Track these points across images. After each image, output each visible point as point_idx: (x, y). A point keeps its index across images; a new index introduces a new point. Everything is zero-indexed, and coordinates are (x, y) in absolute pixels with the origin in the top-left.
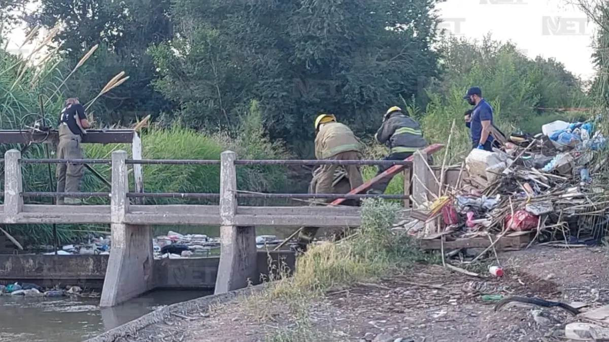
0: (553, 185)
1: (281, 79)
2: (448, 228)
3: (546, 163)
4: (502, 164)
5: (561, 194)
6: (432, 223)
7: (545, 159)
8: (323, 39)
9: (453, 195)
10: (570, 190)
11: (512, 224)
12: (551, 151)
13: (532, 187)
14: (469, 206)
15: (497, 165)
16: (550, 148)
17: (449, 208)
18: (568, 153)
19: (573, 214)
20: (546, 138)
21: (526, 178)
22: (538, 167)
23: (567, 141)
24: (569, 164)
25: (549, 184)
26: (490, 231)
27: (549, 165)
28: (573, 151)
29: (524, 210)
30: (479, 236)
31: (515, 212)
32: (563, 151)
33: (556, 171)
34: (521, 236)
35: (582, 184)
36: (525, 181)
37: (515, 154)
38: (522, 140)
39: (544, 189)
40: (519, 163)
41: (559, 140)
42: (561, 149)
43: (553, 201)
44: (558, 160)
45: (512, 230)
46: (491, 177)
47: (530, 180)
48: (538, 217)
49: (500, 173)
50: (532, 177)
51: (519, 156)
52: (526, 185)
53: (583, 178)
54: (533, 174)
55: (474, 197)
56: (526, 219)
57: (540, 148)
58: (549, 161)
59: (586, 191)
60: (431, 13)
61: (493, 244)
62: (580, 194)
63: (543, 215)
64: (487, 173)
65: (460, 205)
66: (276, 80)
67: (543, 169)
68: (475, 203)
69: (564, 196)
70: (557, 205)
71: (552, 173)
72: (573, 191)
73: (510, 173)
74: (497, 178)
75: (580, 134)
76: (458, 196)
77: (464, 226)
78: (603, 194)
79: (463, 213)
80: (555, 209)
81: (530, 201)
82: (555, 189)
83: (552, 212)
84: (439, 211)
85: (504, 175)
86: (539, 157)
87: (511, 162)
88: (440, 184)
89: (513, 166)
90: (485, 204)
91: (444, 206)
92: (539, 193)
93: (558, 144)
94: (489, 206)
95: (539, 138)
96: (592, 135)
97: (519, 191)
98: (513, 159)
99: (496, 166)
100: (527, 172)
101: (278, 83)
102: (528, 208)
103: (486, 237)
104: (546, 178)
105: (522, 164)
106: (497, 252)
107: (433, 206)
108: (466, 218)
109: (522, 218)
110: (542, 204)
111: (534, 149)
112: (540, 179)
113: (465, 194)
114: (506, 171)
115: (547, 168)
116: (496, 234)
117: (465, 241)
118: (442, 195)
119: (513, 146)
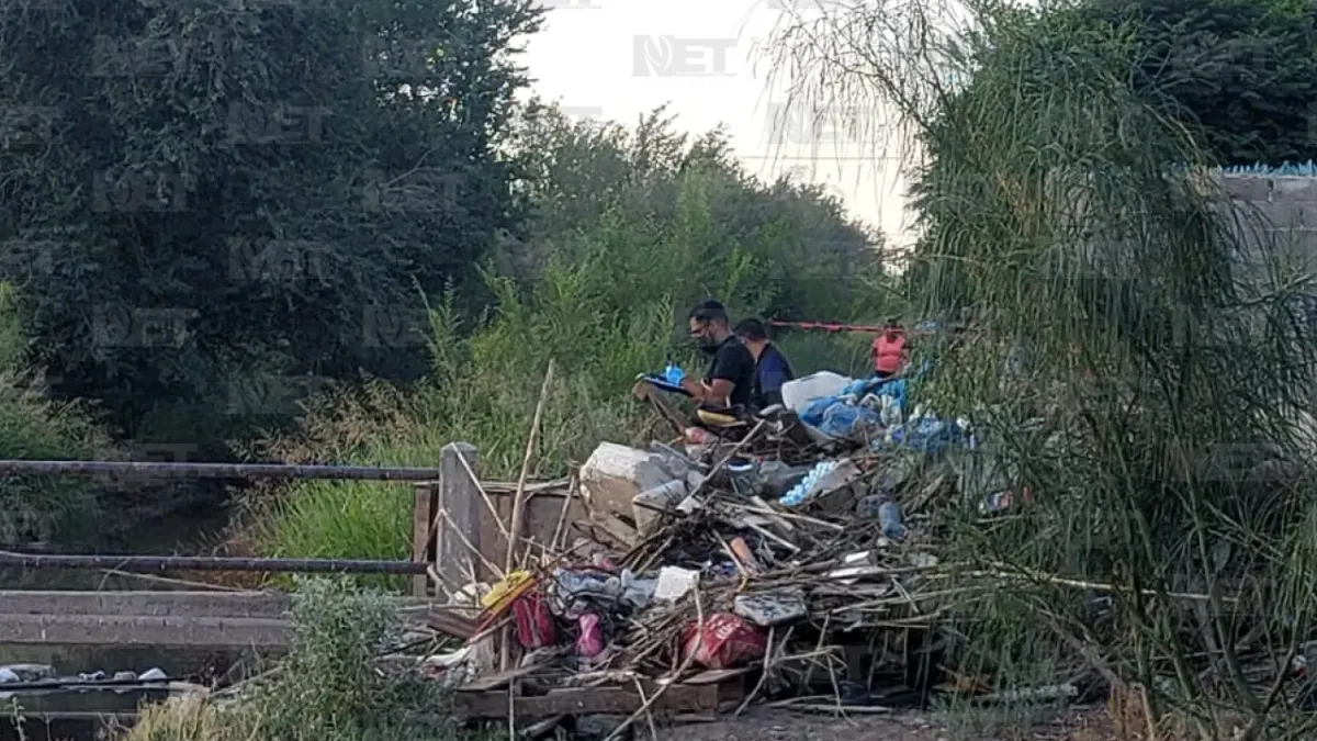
0: (808, 546)
1: (84, 226)
2: (528, 658)
3: (790, 485)
4: (675, 485)
5: (829, 569)
6: (487, 644)
7: (788, 473)
8: (206, 120)
9: (544, 570)
10: (850, 558)
11: (698, 649)
12: (802, 452)
13: (752, 548)
14: (586, 598)
15: (662, 488)
16: (800, 446)
17: (532, 604)
18: (844, 461)
19: (858, 624)
20: (790, 417)
21: (739, 525)
22: (769, 494)
23: (844, 427)
24: (850, 489)
25: (797, 541)
26: (640, 669)
27: (798, 489)
28: (859, 455)
29: (731, 610)
30: (609, 682)
31: (706, 618)
32: (834, 454)
33: (816, 506)
34: (722, 683)
35: (882, 542)
36: (736, 532)
37: (709, 459)
38: (729, 420)
39: (784, 554)
40: (721, 485)
41: (826, 425)
42: (830, 448)
43: (807, 589)
44: (822, 475)
45: (699, 667)
46: (644, 518)
47: (746, 530)
48: (763, 630)
49: (669, 512)
50: (752, 522)
51: (721, 464)
52: (738, 544)
53: (885, 527)
54: (756, 514)
55: (600, 573)
56: (735, 636)
57: (774, 444)
58: (798, 480)
59: (890, 561)
60: (498, 59)
61: (646, 704)
62: (875, 570)
63: (781, 626)
64: (636, 509)
65: (564, 595)
66: (70, 229)
67: (782, 501)
68: (603, 591)
69: (835, 574)
70: (816, 597)
71: (804, 512)
72: (856, 562)
73: (695, 511)
74: (661, 523)
75: (878, 409)
76: (557, 572)
77: (571, 652)
78: (935, 571)
79: (569, 616)
80: (810, 608)
81: (747, 588)
82: (813, 553)
83: (802, 618)
84: (507, 612)
85: (681, 514)
86: (771, 469)
87: (698, 480)
88: (511, 538)
89: (705, 490)
90: (629, 593)
91: (520, 596)
92: (770, 565)
93: (823, 433)
94: (640, 597)
95: (772, 417)
96: (906, 411)
97: (719, 559)
98: (707, 472)
99: (657, 492)
100: (742, 508)
101: (72, 237)
102: (741, 607)
103: (628, 685)
104: (789, 526)
105: (729, 486)
106: (658, 724)
107: (491, 595)
108: (580, 632)
109: (724, 633)
110: (779, 595)
111: (761, 446)
112: (773, 528)
113: (577, 564)
114: (687, 505)
115: (791, 497)
116: (655, 677)
117: (572, 698)
118: (515, 566)
119: (705, 436)
